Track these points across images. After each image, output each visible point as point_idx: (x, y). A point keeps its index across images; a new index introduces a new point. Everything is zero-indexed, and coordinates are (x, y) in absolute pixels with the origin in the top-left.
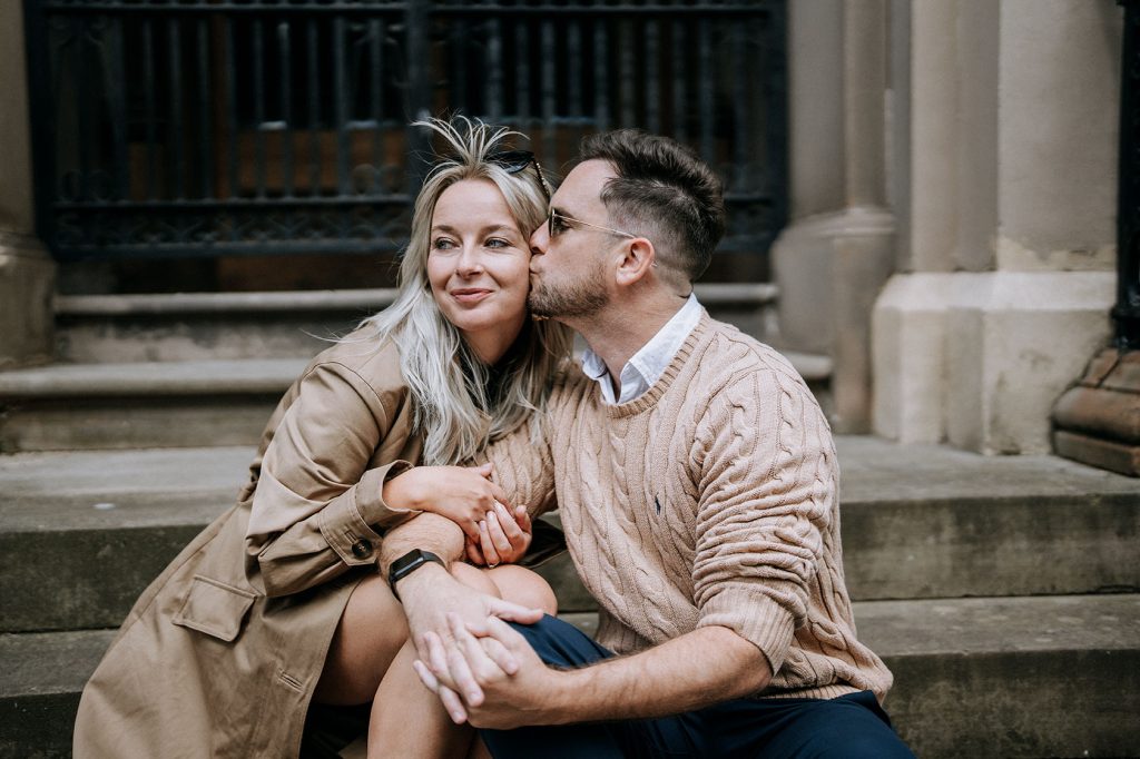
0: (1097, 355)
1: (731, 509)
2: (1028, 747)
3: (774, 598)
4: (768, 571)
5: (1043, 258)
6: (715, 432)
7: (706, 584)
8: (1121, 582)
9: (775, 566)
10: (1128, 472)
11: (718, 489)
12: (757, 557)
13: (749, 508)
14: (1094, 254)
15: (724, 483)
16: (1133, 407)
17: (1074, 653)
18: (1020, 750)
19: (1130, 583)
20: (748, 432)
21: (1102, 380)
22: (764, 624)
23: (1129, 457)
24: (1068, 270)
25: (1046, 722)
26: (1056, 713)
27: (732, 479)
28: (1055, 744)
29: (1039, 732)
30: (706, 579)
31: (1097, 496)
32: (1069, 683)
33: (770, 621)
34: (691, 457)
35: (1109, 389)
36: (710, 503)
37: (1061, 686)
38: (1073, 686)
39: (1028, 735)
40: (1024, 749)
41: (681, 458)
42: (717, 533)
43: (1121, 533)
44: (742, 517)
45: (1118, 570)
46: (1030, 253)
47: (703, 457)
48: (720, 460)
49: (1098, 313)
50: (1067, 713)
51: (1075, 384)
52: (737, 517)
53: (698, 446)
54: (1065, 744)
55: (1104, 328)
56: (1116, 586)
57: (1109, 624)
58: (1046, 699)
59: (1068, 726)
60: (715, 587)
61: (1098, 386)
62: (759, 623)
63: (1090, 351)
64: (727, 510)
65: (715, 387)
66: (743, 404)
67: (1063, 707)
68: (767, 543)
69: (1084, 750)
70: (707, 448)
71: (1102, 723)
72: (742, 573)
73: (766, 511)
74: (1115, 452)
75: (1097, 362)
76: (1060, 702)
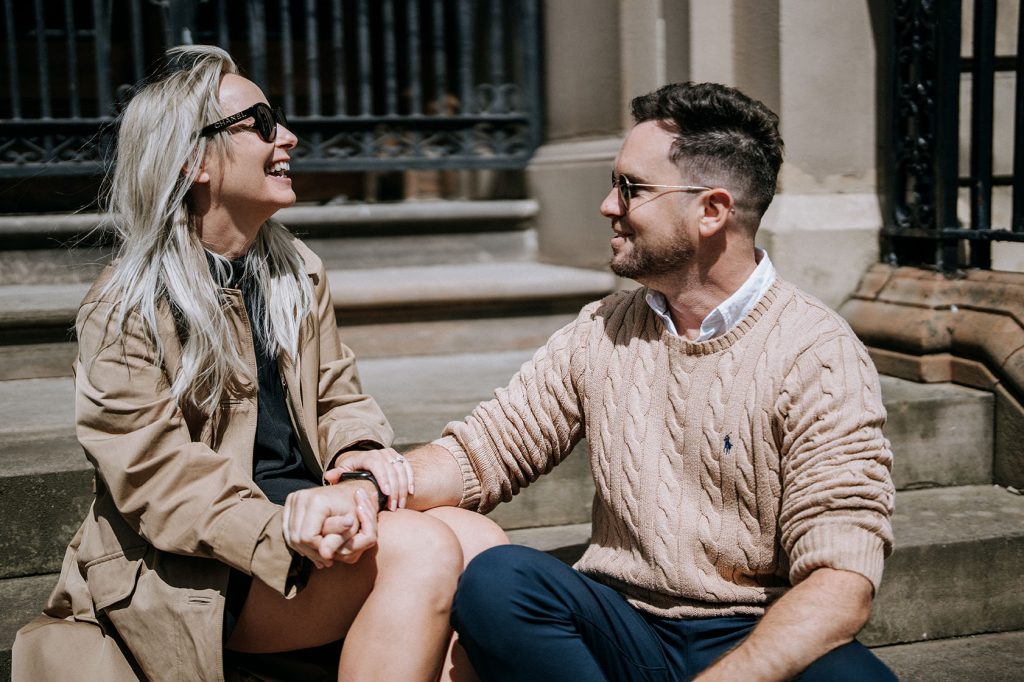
0: (869, 270)
1: (820, 455)
2: (879, 635)
3: (863, 526)
4: (857, 501)
5: (820, 181)
6: (804, 387)
7: (794, 522)
8: (923, 479)
9: (863, 497)
10: (917, 379)
11: (807, 440)
12: (848, 490)
13: (838, 453)
14: (861, 177)
15: (814, 435)
16: (920, 320)
17: (917, 549)
18: (872, 638)
19: (931, 479)
20: (838, 392)
21: (878, 293)
22: (859, 553)
23: (918, 365)
24: (840, 192)
25: (894, 612)
26: (902, 603)
27: (822, 431)
28: (901, 630)
29: (888, 622)
30: (796, 517)
31: (905, 403)
32: (912, 576)
33: (864, 548)
34: (776, 407)
35: (887, 302)
36: (799, 453)
37: (907, 578)
38: (916, 578)
39: (880, 625)
40: (875, 636)
41: (767, 407)
42: (809, 475)
43: (924, 436)
44: (833, 461)
45: (920, 469)
46: (809, 177)
47: (788, 409)
48: (810, 414)
49: (868, 231)
50: (911, 602)
51: (853, 297)
52: (827, 461)
53: (785, 397)
54: (909, 629)
55: (873, 246)
56: (920, 483)
57: (933, 519)
58: (894, 592)
59: (911, 613)
60: (805, 524)
61: (874, 300)
62: (855, 552)
63: (863, 266)
64: (817, 457)
65: (804, 345)
66: (830, 365)
67: (908, 597)
68: (857, 480)
69: (923, 633)
70: (793, 400)
71: (938, 609)
72: (833, 506)
73: (855, 455)
74: (901, 360)
75: (870, 276)
76: (905, 593)
